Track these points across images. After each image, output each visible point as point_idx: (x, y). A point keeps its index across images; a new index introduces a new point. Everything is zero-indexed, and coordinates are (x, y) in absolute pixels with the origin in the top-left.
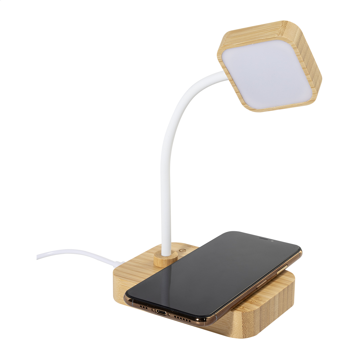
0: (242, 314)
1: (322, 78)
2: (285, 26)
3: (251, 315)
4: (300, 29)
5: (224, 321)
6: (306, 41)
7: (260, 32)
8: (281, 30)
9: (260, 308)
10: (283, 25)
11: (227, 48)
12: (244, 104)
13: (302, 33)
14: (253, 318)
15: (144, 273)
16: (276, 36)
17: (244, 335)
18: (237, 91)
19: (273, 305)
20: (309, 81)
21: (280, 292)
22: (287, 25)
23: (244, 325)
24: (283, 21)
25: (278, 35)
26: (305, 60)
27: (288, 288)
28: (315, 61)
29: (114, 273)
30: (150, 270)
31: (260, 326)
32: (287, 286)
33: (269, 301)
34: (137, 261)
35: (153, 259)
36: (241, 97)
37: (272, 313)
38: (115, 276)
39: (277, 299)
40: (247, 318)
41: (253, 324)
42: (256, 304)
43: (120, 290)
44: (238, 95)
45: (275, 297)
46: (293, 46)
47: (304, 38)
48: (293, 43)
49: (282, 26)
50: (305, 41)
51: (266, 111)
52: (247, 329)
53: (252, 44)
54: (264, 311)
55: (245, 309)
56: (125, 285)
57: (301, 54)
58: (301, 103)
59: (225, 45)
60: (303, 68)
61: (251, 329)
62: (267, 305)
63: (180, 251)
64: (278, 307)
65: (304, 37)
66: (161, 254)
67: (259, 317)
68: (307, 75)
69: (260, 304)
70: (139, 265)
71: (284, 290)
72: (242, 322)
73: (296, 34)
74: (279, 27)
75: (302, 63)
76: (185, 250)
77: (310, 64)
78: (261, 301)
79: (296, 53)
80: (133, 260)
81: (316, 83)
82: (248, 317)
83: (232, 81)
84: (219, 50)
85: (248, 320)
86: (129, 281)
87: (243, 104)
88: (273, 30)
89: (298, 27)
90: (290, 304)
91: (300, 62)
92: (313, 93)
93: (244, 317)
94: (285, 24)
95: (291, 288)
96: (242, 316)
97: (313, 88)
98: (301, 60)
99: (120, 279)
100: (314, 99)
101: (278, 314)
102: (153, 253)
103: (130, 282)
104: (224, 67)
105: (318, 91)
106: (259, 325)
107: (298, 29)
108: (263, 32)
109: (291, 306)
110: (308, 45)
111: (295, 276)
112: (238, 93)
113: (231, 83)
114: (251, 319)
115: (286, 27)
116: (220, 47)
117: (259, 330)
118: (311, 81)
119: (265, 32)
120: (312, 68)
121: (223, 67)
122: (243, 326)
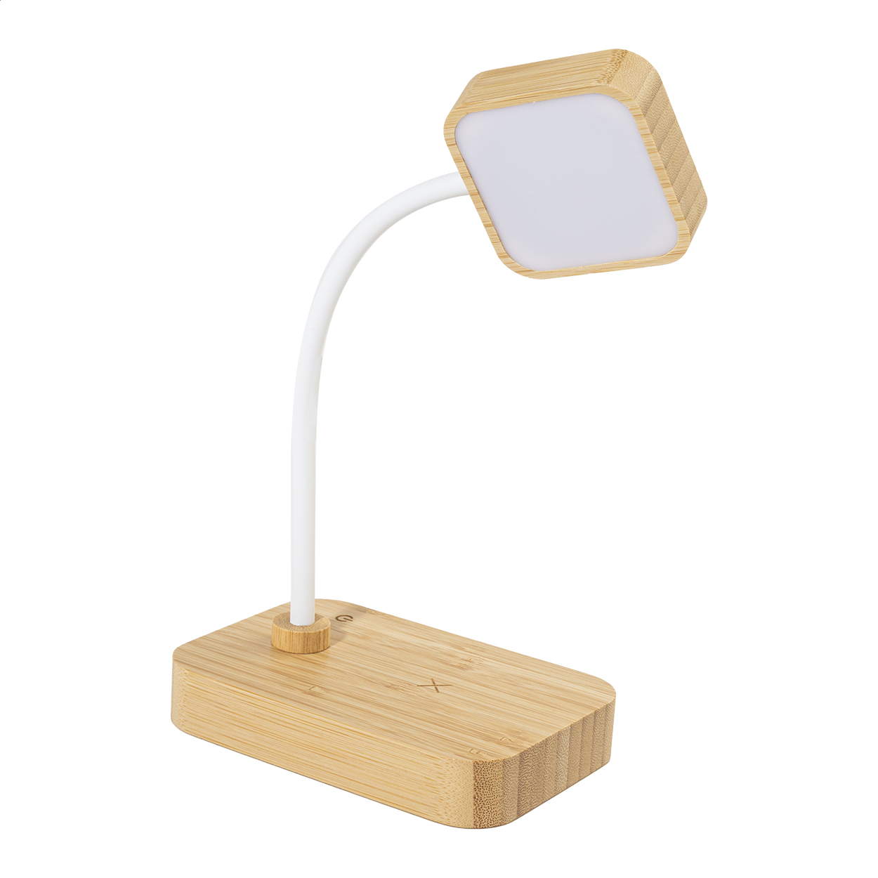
0: (475, 766)
1: (706, 201)
2: (620, 62)
3: (497, 770)
4: (656, 74)
5: (429, 781)
6: (669, 103)
7: (556, 74)
8: (609, 70)
9: (522, 755)
10: (616, 59)
11: (470, 111)
12: (505, 255)
13: (661, 83)
14: (500, 780)
15: (248, 662)
16: (593, 84)
17: (478, 819)
18: (486, 223)
19: (556, 754)
20: (671, 203)
21: (575, 724)
22: (625, 60)
23: (477, 794)
24: (615, 51)
25: (598, 81)
26: (662, 148)
27: (595, 716)
28: (690, 156)
29: (174, 656)
30: (262, 657)
31: (519, 801)
32: (593, 711)
33: (546, 742)
34: (234, 634)
35: (270, 632)
36: (497, 239)
37: (550, 772)
38: (176, 663)
39: (565, 740)
40: (486, 777)
41: (501, 794)
42: (512, 746)
43: (186, 697)
44: (489, 232)
45: (559, 734)
46: (633, 111)
47: (666, 95)
48: (635, 102)
49: (612, 61)
50: (667, 102)
51: (559, 276)
52: (486, 806)
53: (532, 103)
54: (530, 764)
55: (484, 755)
56: (200, 687)
57: (652, 132)
58: (649, 259)
59: (466, 104)
60: (657, 169)
61: (494, 806)
62: (540, 751)
63: (339, 618)
64: (567, 761)
65: (666, 93)
66: (288, 620)
67: (517, 780)
68: (665, 186)
69: (521, 746)
70: (238, 644)
71: (584, 720)
72: (472, 787)
73: (646, 83)
74: (603, 64)
75: (654, 155)
76: (352, 618)
77: (675, 159)
78: (525, 740)
79: (641, 129)
80: (224, 632)
81: (689, 208)
82: (488, 776)
83: (477, 195)
84: (452, 114)
85: (487, 783)
86: (208, 677)
87: (501, 257)
88: (588, 70)
89: (650, 67)
90: (601, 758)
91: (650, 152)
92: (680, 233)
93: (478, 775)
94: (620, 57)
95: (603, 719)
96: (473, 772)
97: (680, 220)
98: (653, 147)
99: (187, 672)
100: (682, 249)
101: (566, 779)
102: (271, 619)
103: (210, 678)
104: (460, 159)
105: (693, 229)
106: (517, 798)
107: (652, 72)
108: (564, 74)
109: (603, 765)
110: (673, 113)
111: (616, 691)
112: (489, 228)
113: (475, 202)
114: (497, 781)
115: (621, 64)
116: (455, 107)
117: (516, 809)
118: (676, 203)
119: (568, 74)
120: (681, 172)
121: (456, 160)
122: (475, 798)
